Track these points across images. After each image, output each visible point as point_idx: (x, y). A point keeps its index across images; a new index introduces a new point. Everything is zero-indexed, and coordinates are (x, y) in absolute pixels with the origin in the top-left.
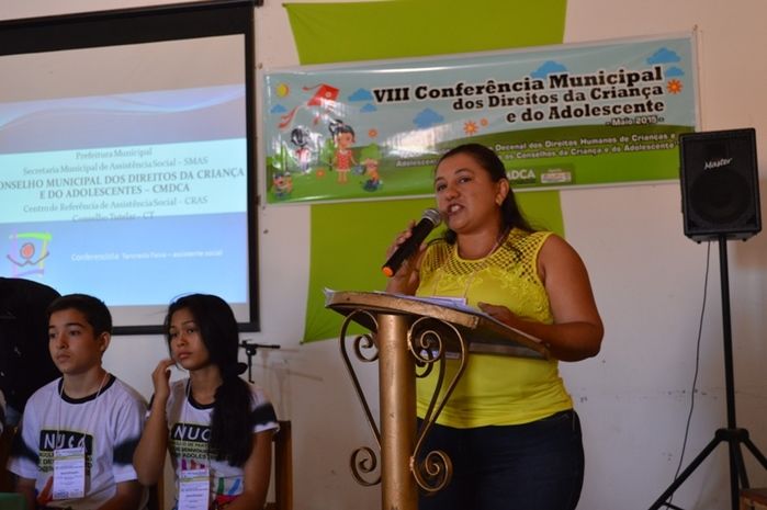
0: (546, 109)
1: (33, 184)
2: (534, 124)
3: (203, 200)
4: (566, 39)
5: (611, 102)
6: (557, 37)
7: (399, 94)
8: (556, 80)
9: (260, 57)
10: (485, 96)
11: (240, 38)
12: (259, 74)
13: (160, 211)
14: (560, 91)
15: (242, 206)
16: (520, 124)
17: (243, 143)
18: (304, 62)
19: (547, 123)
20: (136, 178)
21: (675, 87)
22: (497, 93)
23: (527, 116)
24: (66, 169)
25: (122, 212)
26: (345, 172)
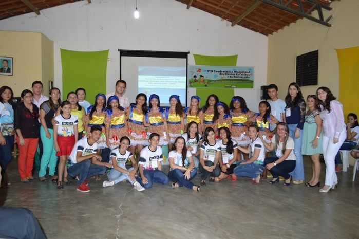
0: (233, 76)
1: (147, 81)
2: (231, 78)
3: (178, 86)
4: (237, 65)
5: (242, 76)
6: (235, 65)
7: (211, 71)
8: (235, 72)
9: (188, 63)
10: (224, 73)
11: (186, 59)
12: (188, 66)
13: (171, 88)
14: (235, 73)
15: (185, 88)
16: (229, 78)
17: (186, 77)
18: (196, 64)
19: (233, 78)
20: (166, 81)
21: (251, 74)
22: (226, 73)
23: (230, 77)
24: (153, 79)
25: (164, 87)
26: (202, 83)
